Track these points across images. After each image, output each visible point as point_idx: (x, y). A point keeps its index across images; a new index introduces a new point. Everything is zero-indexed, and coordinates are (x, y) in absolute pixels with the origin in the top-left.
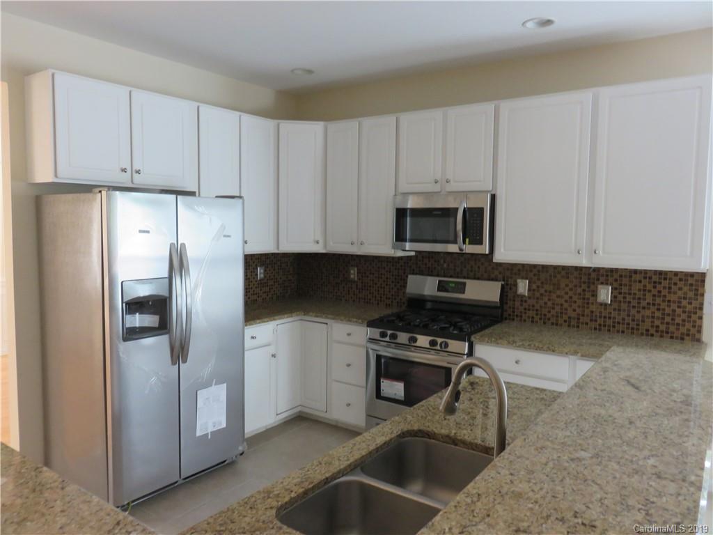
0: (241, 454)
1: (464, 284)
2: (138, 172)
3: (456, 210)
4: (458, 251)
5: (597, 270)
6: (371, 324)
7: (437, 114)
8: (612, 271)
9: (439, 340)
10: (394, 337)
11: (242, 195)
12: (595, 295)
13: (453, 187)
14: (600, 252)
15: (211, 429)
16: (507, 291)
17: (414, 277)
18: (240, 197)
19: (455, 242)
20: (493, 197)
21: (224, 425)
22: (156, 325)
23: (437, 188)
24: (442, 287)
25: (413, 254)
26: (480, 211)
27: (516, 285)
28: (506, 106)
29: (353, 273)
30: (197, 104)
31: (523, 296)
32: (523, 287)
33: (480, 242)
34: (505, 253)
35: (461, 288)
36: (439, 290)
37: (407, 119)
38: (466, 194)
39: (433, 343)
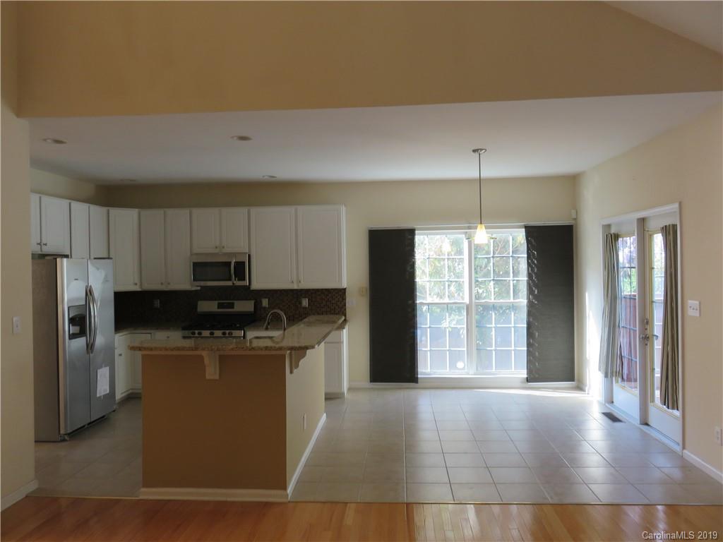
0: (114, 411)
1: (233, 304)
2: (46, 245)
3: (230, 263)
4: (231, 284)
5: (301, 290)
6: (184, 329)
7: (215, 211)
8: (308, 291)
9: (227, 332)
10: (200, 334)
11: (111, 257)
12: (300, 303)
13: (227, 250)
14: (302, 282)
15: (103, 394)
16: (257, 305)
17: (202, 302)
18: (109, 258)
19: (230, 280)
20: (249, 256)
21: (108, 392)
22: (78, 332)
23: (217, 251)
24: (220, 306)
25: (199, 288)
26: (243, 263)
27: (261, 302)
28: (255, 211)
29: (157, 303)
30: (70, 201)
31: (265, 308)
32: (265, 303)
33: (244, 279)
34: (256, 285)
35: (232, 306)
36: (218, 308)
37: (197, 212)
38: (235, 254)
39: (224, 334)
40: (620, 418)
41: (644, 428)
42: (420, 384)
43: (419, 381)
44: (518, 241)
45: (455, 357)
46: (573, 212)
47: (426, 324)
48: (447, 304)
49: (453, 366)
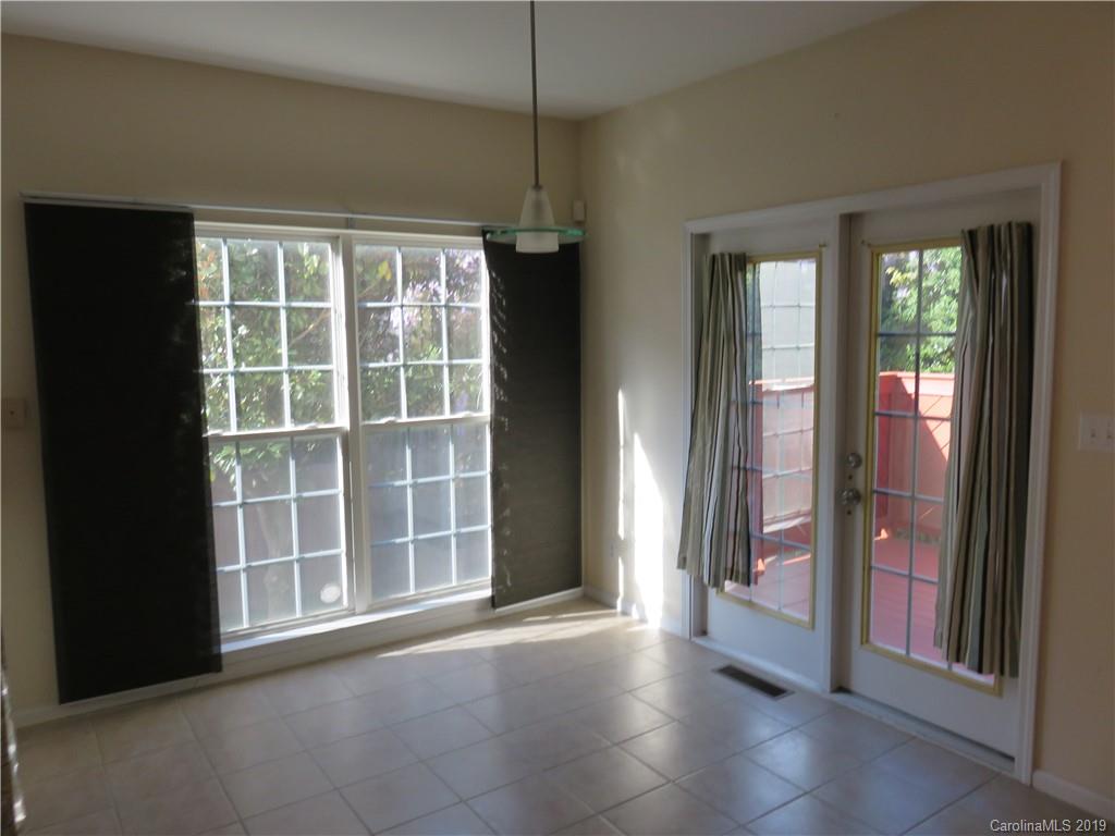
40: (781, 685)
41: (840, 698)
42: (228, 672)
43: (225, 662)
44: (380, 276)
45: (318, 574)
46: (579, 205)
47: (233, 497)
48: (291, 434)
49: (312, 598)
